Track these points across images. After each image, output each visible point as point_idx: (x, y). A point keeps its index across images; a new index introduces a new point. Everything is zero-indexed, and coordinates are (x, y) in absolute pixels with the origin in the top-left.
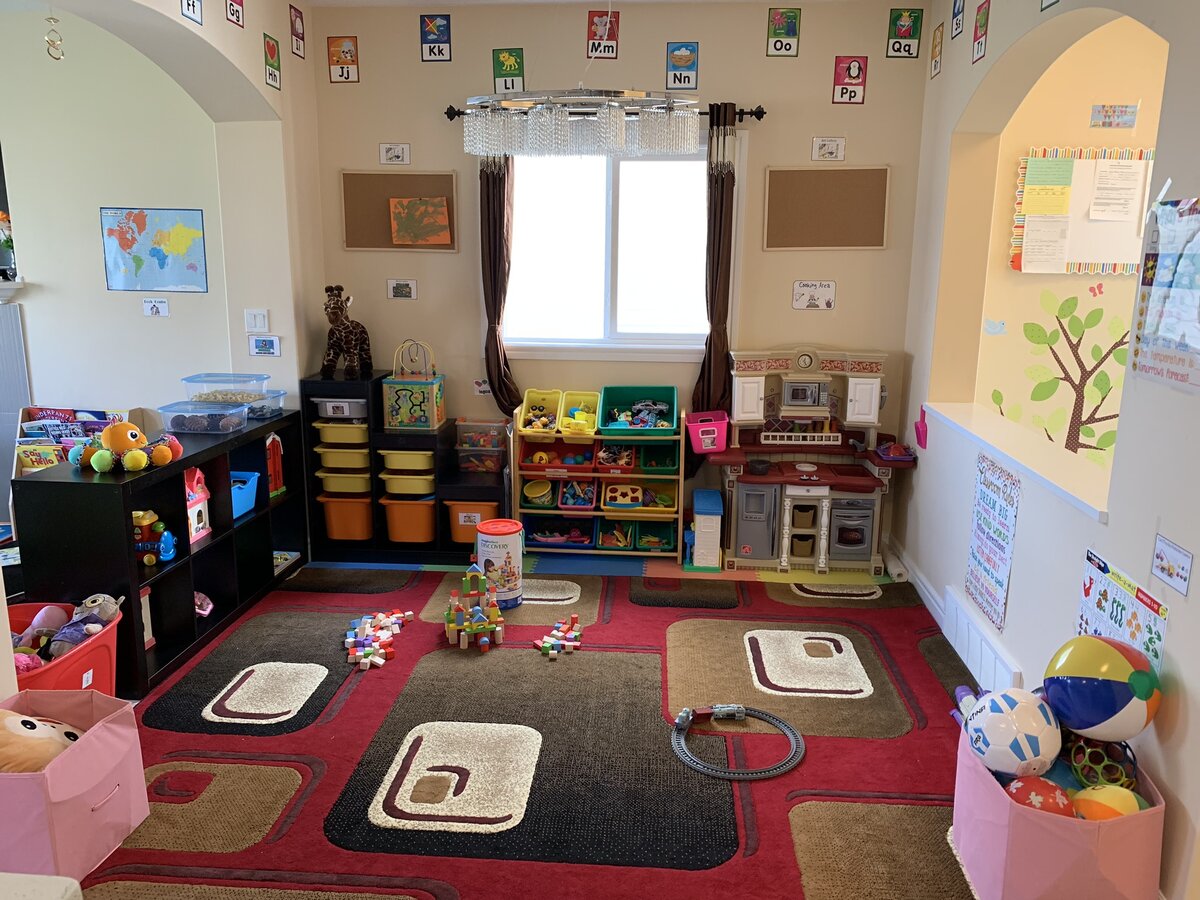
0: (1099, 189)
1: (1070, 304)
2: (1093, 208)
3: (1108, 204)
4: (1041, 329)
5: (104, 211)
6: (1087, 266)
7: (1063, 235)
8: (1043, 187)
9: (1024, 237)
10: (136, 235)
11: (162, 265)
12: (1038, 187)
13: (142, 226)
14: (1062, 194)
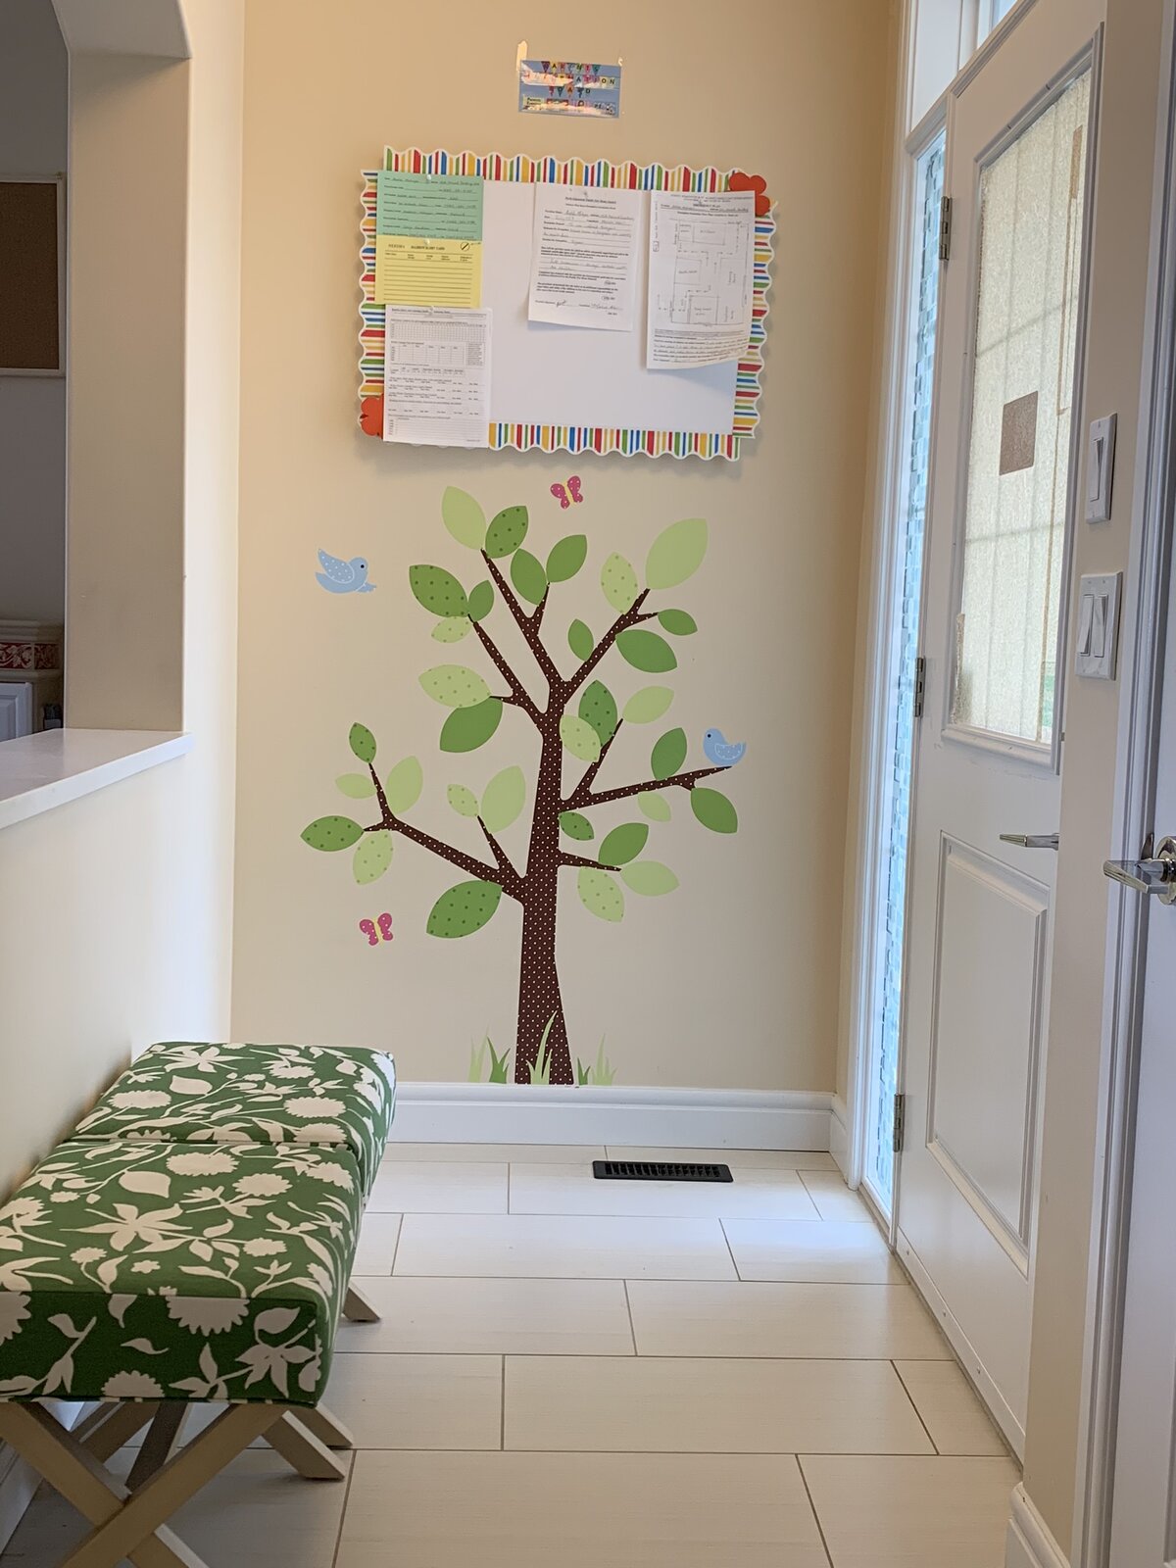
0: (545, 251)
1: (511, 524)
2: (535, 295)
3: (571, 289)
4: (449, 580)
6: (536, 431)
7: (474, 356)
8: (418, 241)
9: (387, 358)
12: (408, 242)
14: (464, 259)
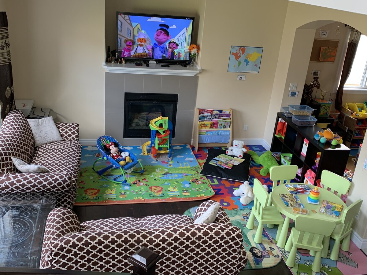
5: (232, 47)
10: (241, 55)
11: (247, 65)
13: (243, 52)
